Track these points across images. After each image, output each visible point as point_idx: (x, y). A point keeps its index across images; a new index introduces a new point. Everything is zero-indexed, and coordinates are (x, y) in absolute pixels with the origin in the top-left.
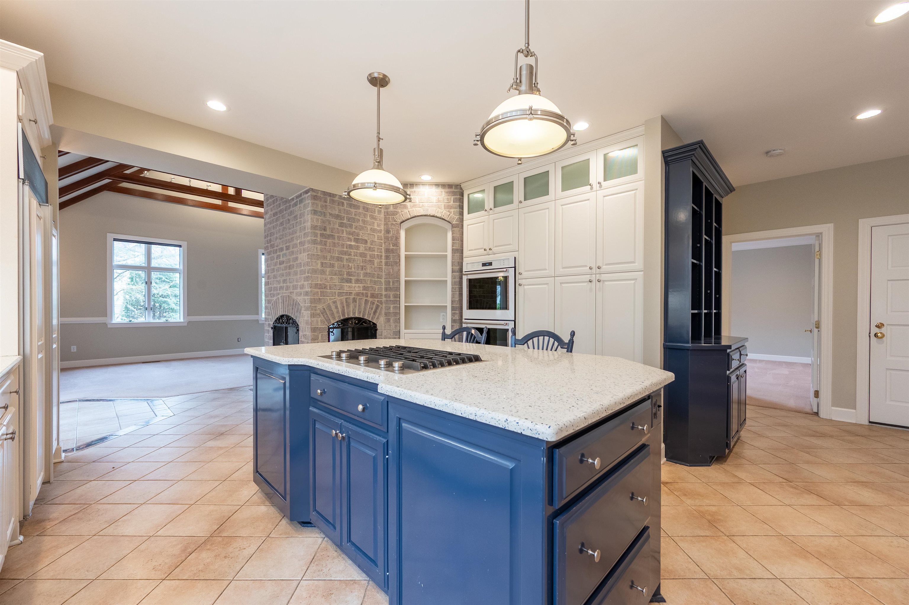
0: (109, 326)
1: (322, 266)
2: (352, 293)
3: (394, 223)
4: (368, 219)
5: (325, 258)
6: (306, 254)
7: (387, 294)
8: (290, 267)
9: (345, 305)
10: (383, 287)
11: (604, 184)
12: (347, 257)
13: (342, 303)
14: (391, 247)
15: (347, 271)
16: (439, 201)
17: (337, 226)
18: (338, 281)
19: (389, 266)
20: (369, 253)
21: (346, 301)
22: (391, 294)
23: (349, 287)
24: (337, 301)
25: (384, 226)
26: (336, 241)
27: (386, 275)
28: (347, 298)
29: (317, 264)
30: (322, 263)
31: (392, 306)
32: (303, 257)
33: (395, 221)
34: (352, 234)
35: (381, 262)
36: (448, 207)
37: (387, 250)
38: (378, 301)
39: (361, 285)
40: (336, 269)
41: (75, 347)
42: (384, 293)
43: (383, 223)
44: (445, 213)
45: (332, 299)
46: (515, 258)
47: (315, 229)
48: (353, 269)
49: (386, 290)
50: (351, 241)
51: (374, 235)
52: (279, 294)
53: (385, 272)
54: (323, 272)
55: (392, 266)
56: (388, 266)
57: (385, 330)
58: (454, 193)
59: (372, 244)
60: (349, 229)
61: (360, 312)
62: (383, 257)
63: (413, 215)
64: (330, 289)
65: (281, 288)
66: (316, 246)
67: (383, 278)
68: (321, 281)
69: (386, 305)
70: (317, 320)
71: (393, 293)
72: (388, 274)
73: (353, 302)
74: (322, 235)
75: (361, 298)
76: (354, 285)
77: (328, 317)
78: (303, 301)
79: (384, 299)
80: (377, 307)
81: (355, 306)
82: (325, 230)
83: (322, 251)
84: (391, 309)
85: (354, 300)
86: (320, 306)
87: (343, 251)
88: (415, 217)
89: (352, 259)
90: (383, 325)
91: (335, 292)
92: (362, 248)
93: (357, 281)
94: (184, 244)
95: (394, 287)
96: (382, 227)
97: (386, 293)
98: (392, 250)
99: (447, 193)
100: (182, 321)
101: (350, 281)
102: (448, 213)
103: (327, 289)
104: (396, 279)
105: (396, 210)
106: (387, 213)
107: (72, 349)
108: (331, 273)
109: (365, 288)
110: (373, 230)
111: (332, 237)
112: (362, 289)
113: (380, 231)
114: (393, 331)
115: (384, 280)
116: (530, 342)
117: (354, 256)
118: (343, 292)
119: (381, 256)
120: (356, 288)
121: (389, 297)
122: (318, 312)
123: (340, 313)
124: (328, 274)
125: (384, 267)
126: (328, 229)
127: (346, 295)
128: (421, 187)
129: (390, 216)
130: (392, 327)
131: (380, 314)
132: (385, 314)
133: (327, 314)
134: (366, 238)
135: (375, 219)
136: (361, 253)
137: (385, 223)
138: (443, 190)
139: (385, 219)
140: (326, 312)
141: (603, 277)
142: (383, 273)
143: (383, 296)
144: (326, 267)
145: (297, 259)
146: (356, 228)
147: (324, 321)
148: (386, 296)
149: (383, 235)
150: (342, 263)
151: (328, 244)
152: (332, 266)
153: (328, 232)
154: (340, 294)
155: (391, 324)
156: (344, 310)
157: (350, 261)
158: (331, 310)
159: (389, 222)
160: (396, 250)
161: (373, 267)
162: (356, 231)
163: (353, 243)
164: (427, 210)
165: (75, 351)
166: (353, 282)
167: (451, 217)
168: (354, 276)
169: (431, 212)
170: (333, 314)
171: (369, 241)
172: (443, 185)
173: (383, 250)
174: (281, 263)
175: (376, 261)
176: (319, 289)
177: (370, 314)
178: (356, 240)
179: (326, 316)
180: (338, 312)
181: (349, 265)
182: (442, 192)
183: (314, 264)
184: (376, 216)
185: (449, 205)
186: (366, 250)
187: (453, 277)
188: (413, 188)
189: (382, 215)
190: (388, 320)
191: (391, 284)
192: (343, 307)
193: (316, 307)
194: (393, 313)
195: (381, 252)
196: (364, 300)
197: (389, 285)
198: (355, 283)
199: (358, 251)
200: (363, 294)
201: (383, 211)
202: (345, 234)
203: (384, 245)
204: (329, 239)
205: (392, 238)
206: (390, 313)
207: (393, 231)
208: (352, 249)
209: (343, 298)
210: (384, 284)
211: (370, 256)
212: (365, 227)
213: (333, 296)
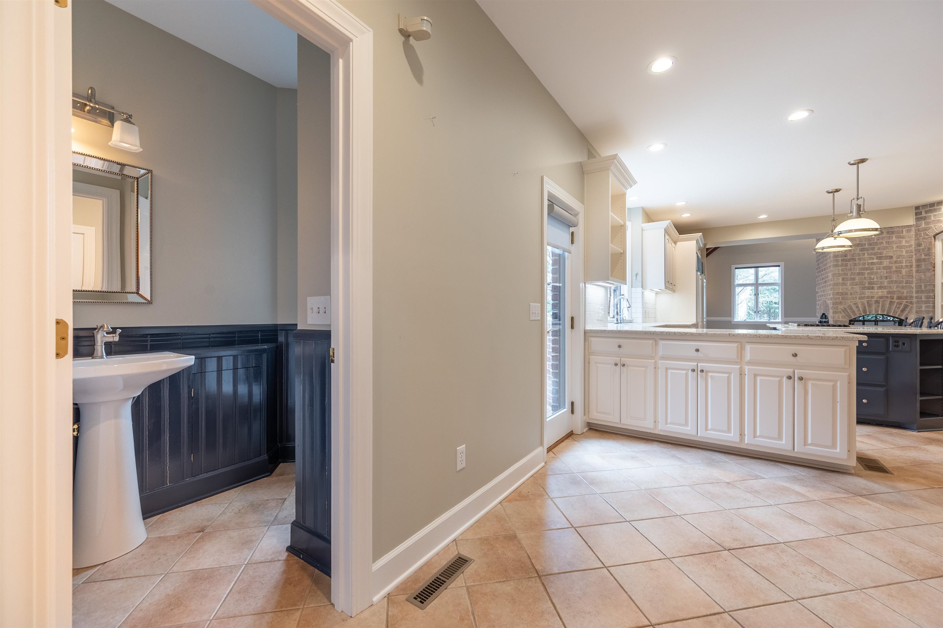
0: (732, 323)
1: (843, 280)
2: (874, 297)
3: (926, 237)
4: (894, 239)
5: (845, 274)
6: (831, 274)
8: (826, 282)
9: (866, 306)
10: (914, 290)
12: (869, 271)
13: (863, 304)
14: (925, 257)
15: (869, 281)
17: (858, 251)
18: (859, 289)
19: (921, 273)
20: (895, 265)
21: (868, 303)
22: (923, 296)
23: (871, 292)
24: (858, 303)
25: (915, 241)
26: (857, 262)
27: (917, 280)
28: (869, 301)
29: (839, 279)
30: (843, 279)
33: (927, 235)
34: (875, 254)
35: (911, 270)
37: (920, 260)
38: (907, 302)
39: (885, 291)
40: (857, 281)
42: (914, 295)
43: (913, 239)
45: (853, 302)
48: (876, 279)
49: (917, 292)
50: (873, 259)
51: (902, 250)
52: (821, 299)
53: (915, 278)
54: (845, 284)
55: (924, 272)
59: (898, 258)
60: (871, 251)
62: (914, 266)
64: (851, 295)
65: (823, 295)
66: (837, 268)
67: (914, 283)
68: (842, 290)
69: (917, 305)
70: (839, 316)
71: (926, 295)
72: (921, 280)
73: (875, 303)
74: (843, 260)
75: (885, 300)
76: (876, 291)
77: (849, 313)
78: (829, 302)
79: (914, 300)
80: (906, 307)
81: (878, 307)
83: (843, 270)
84: (924, 308)
85: (877, 302)
86: (841, 307)
87: (864, 268)
89: (874, 272)
91: (856, 297)
92: (886, 263)
93: (880, 288)
94: (782, 264)
95: (926, 290)
96: (913, 243)
97: (917, 295)
98: (924, 260)
101: (873, 288)
103: (848, 295)
104: (928, 283)
105: (929, 226)
106: (918, 230)
109: (889, 292)
110: (900, 247)
112: (886, 293)
113: (911, 246)
115: (915, 285)
117: (877, 270)
118: (865, 297)
119: (911, 266)
120: (878, 293)
121: (921, 298)
122: (840, 310)
123: (862, 311)
124: (849, 285)
125: (914, 274)
127: (868, 298)
129: (922, 232)
132: (916, 312)
133: (847, 312)
134: (891, 255)
135: (903, 238)
136: (884, 266)
137: (916, 238)
139: (916, 235)
140: (846, 310)
142: (914, 279)
143: (914, 297)
144: (847, 280)
145: (828, 276)
146: (879, 249)
148: (917, 297)
149: (914, 249)
150: (864, 277)
151: (849, 265)
152: (854, 279)
153: (849, 257)
154: (861, 298)
156: (866, 309)
157: (872, 274)
158: (852, 310)
159: (920, 237)
160: (928, 259)
161: (900, 275)
162: (879, 251)
163: (875, 261)
166: (876, 289)
168: (876, 284)
170: (853, 312)
171: (895, 256)
173: (914, 261)
174: (823, 279)
175: (904, 271)
176: (841, 295)
177: (897, 312)
178: (880, 258)
179: (846, 313)
180: (859, 310)
181: (870, 277)
183: (837, 279)
184: (903, 235)
186: (890, 263)
189: (913, 233)
191: (923, 287)
192: (865, 307)
193: (837, 307)
194: (926, 311)
195: (912, 263)
196: (889, 302)
197: (921, 288)
198: (878, 289)
199: (881, 266)
200: (887, 297)
201: (913, 229)
202: (866, 256)
203: (914, 257)
204: (849, 261)
205: (923, 250)
206: (922, 311)
207: (924, 244)
208: (875, 265)
209: (865, 301)
210: (914, 288)
211: (896, 267)
212: (890, 246)
213: (853, 300)
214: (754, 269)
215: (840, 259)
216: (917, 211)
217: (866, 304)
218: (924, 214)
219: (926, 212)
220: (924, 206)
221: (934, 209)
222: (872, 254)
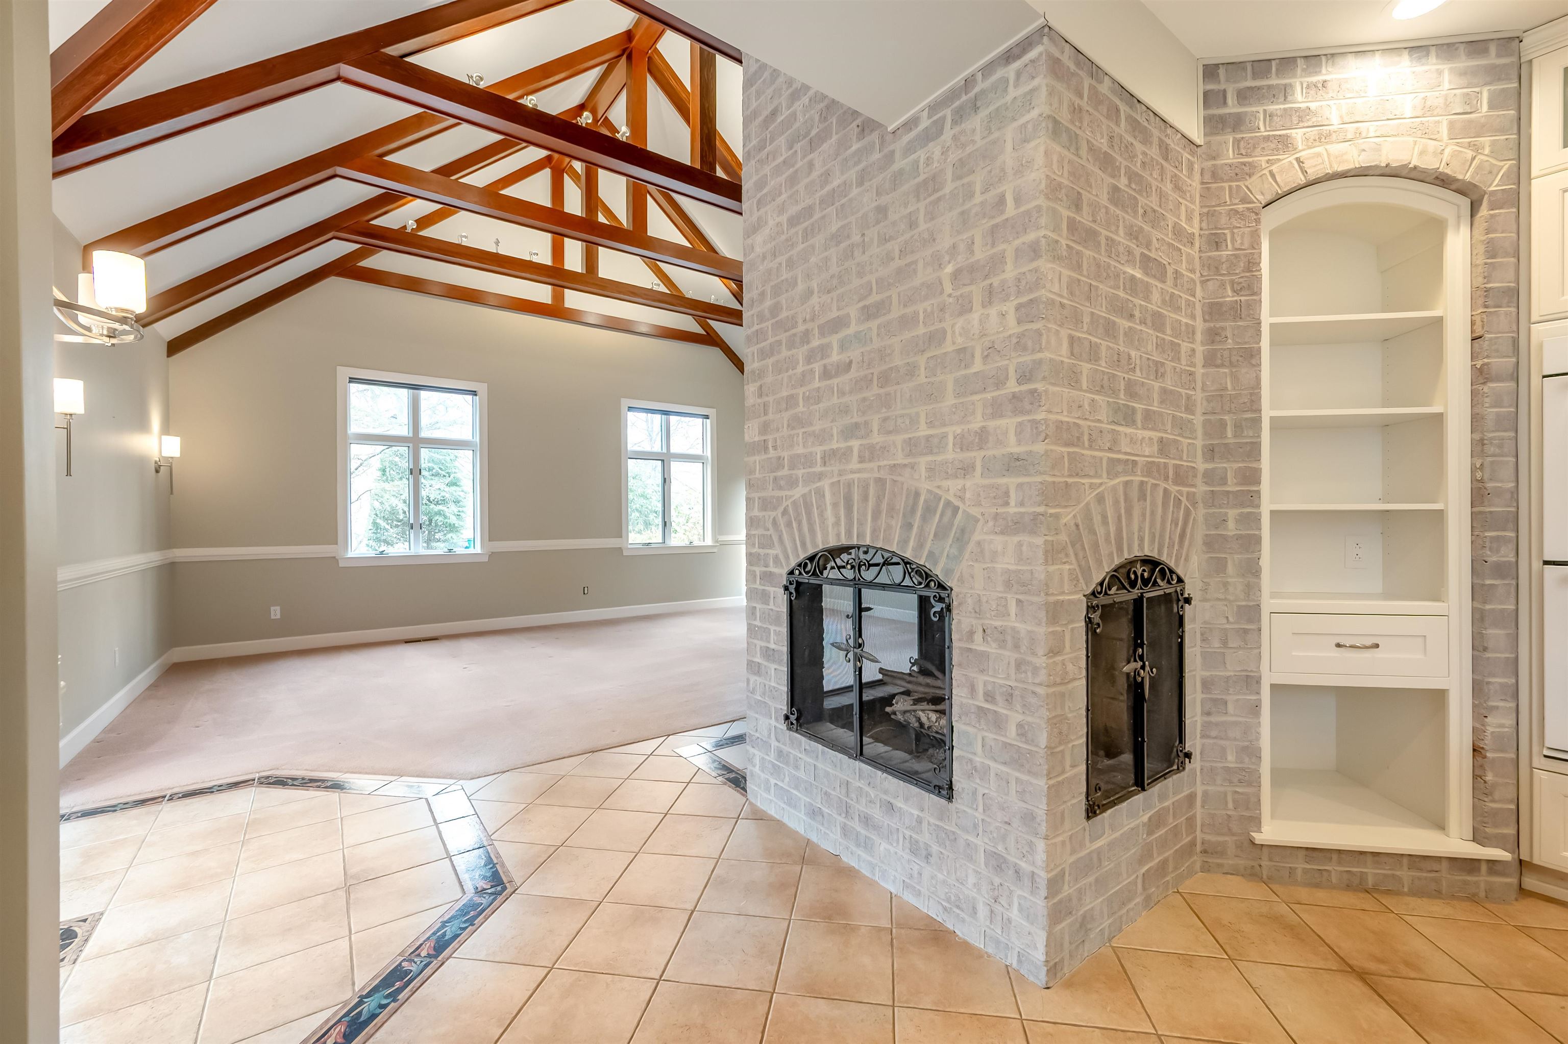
0: (342, 564)
1: (1072, 353)
2: (1136, 463)
3: (1240, 207)
4: (1168, 186)
5: (1078, 319)
7: (1214, 469)
9: (1123, 511)
10: (1199, 443)
12: (1126, 324)
13: (1116, 503)
14: (1230, 297)
15: (1126, 377)
16: (1428, 110)
17: (1104, 198)
18: (1108, 416)
19: (1222, 366)
20: (1169, 315)
21: (1125, 494)
22: (1231, 467)
23: (1131, 439)
24: (1106, 494)
25: (1200, 220)
26: (1103, 257)
27: (1209, 400)
28: (1126, 483)
29: (1060, 344)
30: (1072, 341)
31: (1231, 513)
33: (1245, 200)
34: (1137, 236)
35: (1194, 351)
36: (1469, 130)
37: (1214, 310)
38: (1188, 496)
39: (1155, 435)
40: (1103, 366)
41: (278, 608)
42: (1201, 466)
44: (1454, 155)
45: (1095, 486)
47: (1056, 200)
48: (1138, 372)
49: (1211, 452)
50: (1133, 261)
53: (1203, 390)
54: (1074, 378)
55: (1231, 364)
56: (1217, 366)
57: (1205, 600)
58: (1494, 74)
59: (1175, 285)
60: (1129, 217)
61: (1152, 539)
62: (1199, 337)
63: (1315, 172)
64: (1091, 447)
66: (1057, 267)
67: (1199, 410)
68: (1069, 411)
69: (1211, 511)
70: (1061, 573)
71: (1236, 466)
72: (1217, 396)
73: (1138, 501)
74: (1071, 226)
75: (1156, 485)
76: (1140, 433)
77: (1089, 555)
78: (984, 494)
79: (1201, 488)
81: (1144, 516)
82: (1078, 206)
83: (1071, 291)
84: (1231, 524)
85: (1142, 492)
86: (1066, 516)
87: (1118, 298)
88: (1322, 180)
89: (1135, 331)
90: (1199, 584)
91: (1101, 460)
92: (1156, 293)
93: (1147, 418)
94: (482, 388)
95: (1240, 445)
96: (1196, 226)
97: (1210, 466)
98: (1230, 306)
99: (1463, 73)
100: (479, 552)
101: (1132, 417)
102: (1469, 154)
103: (1083, 445)
104: (1244, 416)
105: (1250, 160)
106: (1214, 175)
107: (272, 613)
108: (1092, 383)
109: (1162, 446)
110: (1178, 232)
111: (1095, 238)
112: (1156, 449)
113: (1192, 240)
114: (1239, 607)
115: (1202, 418)
117: (1140, 322)
118: (1119, 461)
119: (1194, 331)
120: (1146, 444)
121: (1224, 481)
122: (1063, 537)
123: (1114, 542)
124: (1084, 386)
125: (1200, 371)
126: (1084, 207)
127: (1124, 472)
129: (1226, 185)
130: (1231, 589)
131: (1192, 544)
132: (1206, 544)
133: (1082, 546)
134: (1164, 260)
136: (1155, 312)
137: (1205, 210)
138: (1446, 67)
139: (1206, 193)
140: (1080, 537)
142: (1200, 395)
143: (1200, 476)
144: (1080, 357)
146: (1144, 216)
147: (1077, 577)
148: (1209, 477)
149: (1198, 253)
150: (1116, 347)
151: (1085, 267)
152: (1095, 354)
153: (1085, 219)
154: (1112, 468)
155: (1229, 580)
156: (1121, 531)
157: (1132, 342)
158: (1091, 529)
159: (1219, 205)
160: (1249, 305)
161: (1178, 368)
162: (1145, 227)
163: (1138, 274)
164: (1377, 148)
165: (278, 616)
166: (1139, 423)
167: (1479, 167)
168: (1140, 399)
169: (1395, 154)
170: (1097, 546)
171: (1169, 272)
172: (1446, 48)
173: (1200, 309)
178: (1145, 264)
180: (1108, 538)
181: (1129, 356)
182: (1440, 73)
184: (1182, 181)
185: (1470, 121)
186: (1164, 302)
188: (1319, 73)
189: (1196, 183)
190: (1219, 566)
191: (1229, 434)
192: (1119, 517)
194: (1239, 537)
195: (1193, 317)
196: (1161, 493)
197: (1223, 435)
198: (1142, 426)
199: (1148, 306)
200: (1157, 467)
201: (1199, 160)
203: (1198, 294)
205: (1229, 264)
206: (1225, 538)
207: (1233, 240)
208: (1136, 295)
209: (1120, 485)
210: (1200, 432)
211: (1172, 326)
213: (1095, 474)
214: (406, 390)
216: (1210, 87)
217: (1122, 499)
218: (1232, 107)
219: (1243, 96)
220: (1235, 67)
221: (1269, 87)
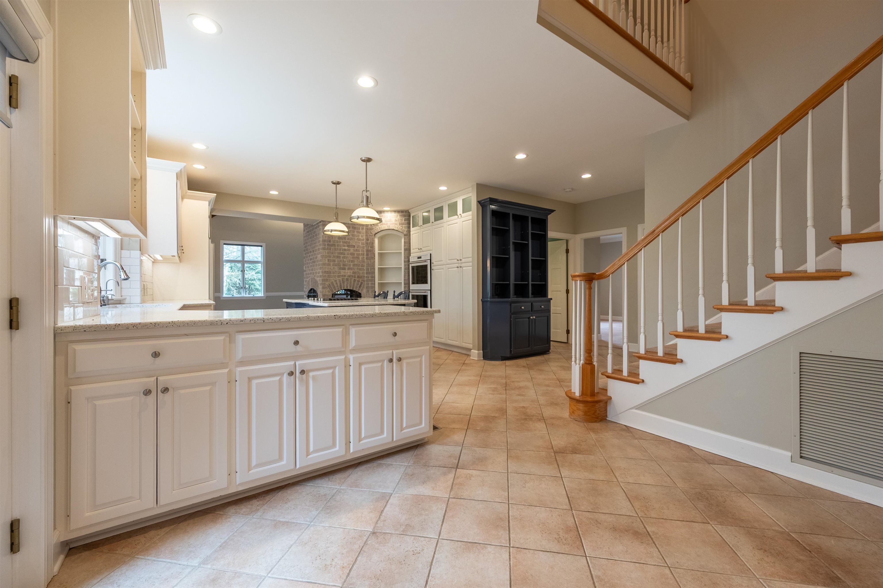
1: (328, 262)
2: (345, 276)
3: (371, 234)
4: (356, 233)
5: (330, 257)
6: (320, 255)
8: (314, 262)
9: (342, 282)
10: (365, 272)
11: (463, 215)
12: (343, 256)
13: (340, 281)
14: (370, 249)
15: (343, 263)
16: (396, 221)
18: (338, 269)
20: (356, 253)
21: (343, 281)
22: (370, 275)
23: (344, 272)
24: (337, 280)
26: (336, 247)
27: (367, 265)
28: (343, 279)
29: (326, 260)
30: (328, 260)
31: (370, 283)
32: (319, 256)
33: (371, 233)
34: (346, 243)
35: (364, 257)
36: (401, 224)
37: (367, 251)
38: (362, 280)
39: (351, 271)
40: (336, 262)
42: (365, 275)
43: (365, 235)
44: (400, 228)
45: (334, 279)
46: (431, 254)
47: (325, 242)
48: (346, 262)
49: (367, 273)
50: (345, 246)
51: (359, 242)
52: (310, 277)
54: (329, 265)
55: (369, 259)
58: (404, 216)
59: (357, 248)
60: (344, 240)
61: (350, 287)
62: (365, 255)
63: (381, 229)
64: (333, 274)
65: (311, 273)
67: (365, 266)
68: (328, 269)
69: (367, 283)
70: (326, 291)
72: (368, 264)
74: (328, 245)
76: (347, 271)
77: (332, 289)
78: (319, 280)
79: (365, 279)
80: (362, 283)
81: (348, 283)
82: (330, 242)
83: (328, 253)
84: (370, 284)
85: (347, 280)
86: (327, 283)
87: (340, 252)
88: (383, 230)
90: (365, 294)
91: (336, 275)
92: (352, 250)
93: (349, 269)
94: (264, 245)
95: (372, 272)
96: (364, 237)
97: (367, 275)
98: (370, 250)
99: (400, 215)
100: (263, 296)
101: (345, 269)
102: (401, 228)
103: (331, 274)
104: (372, 267)
105: (372, 228)
106: (367, 229)
108: (334, 265)
109: (354, 273)
110: (359, 239)
111: (334, 245)
112: (352, 273)
113: (363, 240)
115: (366, 268)
116: (400, 297)
117: (347, 255)
118: (341, 275)
119: (364, 254)
120: (349, 272)
121: (369, 278)
122: (326, 286)
123: (339, 287)
124: (332, 266)
125: (365, 260)
126: (331, 241)
127: (342, 277)
128: (386, 213)
129: (369, 231)
130: (370, 295)
131: (363, 288)
132: (367, 288)
134: (354, 244)
135: (360, 233)
136: (351, 253)
139: (366, 232)
140: (330, 286)
141: (463, 265)
142: (365, 264)
143: (365, 277)
144: (331, 262)
145: (316, 257)
146: (348, 239)
147: (330, 291)
148: (367, 277)
149: (365, 242)
150: (340, 259)
151: (332, 250)
152: (334, 261)
153: (332, 243)
154: (339, 276)
155: (370, 293)
156: (341, 285)
157: (345, 258)
158: (333, 285)
159: (368, 234)
160: (372, 250)
161: (359, 260)
162: (348, 241)
163: (346, 248)
164: (389, 226)
166: (347, 270)
167: (403, 230)
168: (347, 266)
169: (392, 227)
170: (334, 287)
171: (356, 246)
172: (398, 212)
174: (311, 259)
175: (361, 257)
176: (327, 274)
177: (357, 288)
178: (348, 246)
179: (330, 288)
180: (337, 286)
181: (344, 260)
182: (397, 215)
183: (324, 260)
184: (360, 231)
186: (354, 251)
187: (405, 265)
188: (381, 214)
189: (364, 231)
190: (368, 291)
192: (341, 283)
193: (325, 283)
194: (371, 287)
195: (364, 252)
196: (353, 280)
197: (369, 270)
198: (348, 270)
199: (349, 252)
200: (352, 276)
201: (365, 228)
202: (341, 243)
203: (365, 248)
204: (332, 246)
205: (370, 243)
206: (369, 287)
207: (370, 240)
208: (346, 251)
209: (341, 278)
210: (365, 270)
211: (357, 254)
212: (354, 238)
213: (334, 277)
214: (240, 246)
215: (326, 243)
217: (342, 281)
222: (344, 242)
